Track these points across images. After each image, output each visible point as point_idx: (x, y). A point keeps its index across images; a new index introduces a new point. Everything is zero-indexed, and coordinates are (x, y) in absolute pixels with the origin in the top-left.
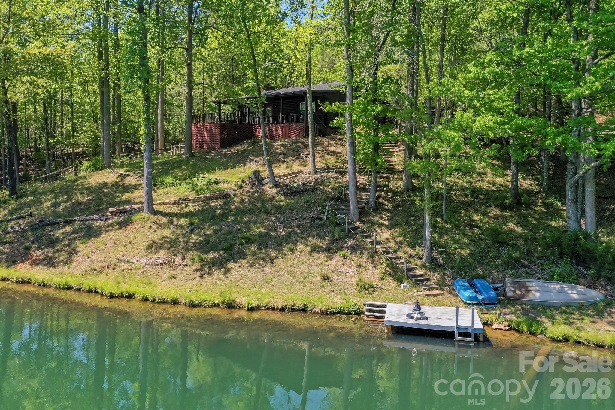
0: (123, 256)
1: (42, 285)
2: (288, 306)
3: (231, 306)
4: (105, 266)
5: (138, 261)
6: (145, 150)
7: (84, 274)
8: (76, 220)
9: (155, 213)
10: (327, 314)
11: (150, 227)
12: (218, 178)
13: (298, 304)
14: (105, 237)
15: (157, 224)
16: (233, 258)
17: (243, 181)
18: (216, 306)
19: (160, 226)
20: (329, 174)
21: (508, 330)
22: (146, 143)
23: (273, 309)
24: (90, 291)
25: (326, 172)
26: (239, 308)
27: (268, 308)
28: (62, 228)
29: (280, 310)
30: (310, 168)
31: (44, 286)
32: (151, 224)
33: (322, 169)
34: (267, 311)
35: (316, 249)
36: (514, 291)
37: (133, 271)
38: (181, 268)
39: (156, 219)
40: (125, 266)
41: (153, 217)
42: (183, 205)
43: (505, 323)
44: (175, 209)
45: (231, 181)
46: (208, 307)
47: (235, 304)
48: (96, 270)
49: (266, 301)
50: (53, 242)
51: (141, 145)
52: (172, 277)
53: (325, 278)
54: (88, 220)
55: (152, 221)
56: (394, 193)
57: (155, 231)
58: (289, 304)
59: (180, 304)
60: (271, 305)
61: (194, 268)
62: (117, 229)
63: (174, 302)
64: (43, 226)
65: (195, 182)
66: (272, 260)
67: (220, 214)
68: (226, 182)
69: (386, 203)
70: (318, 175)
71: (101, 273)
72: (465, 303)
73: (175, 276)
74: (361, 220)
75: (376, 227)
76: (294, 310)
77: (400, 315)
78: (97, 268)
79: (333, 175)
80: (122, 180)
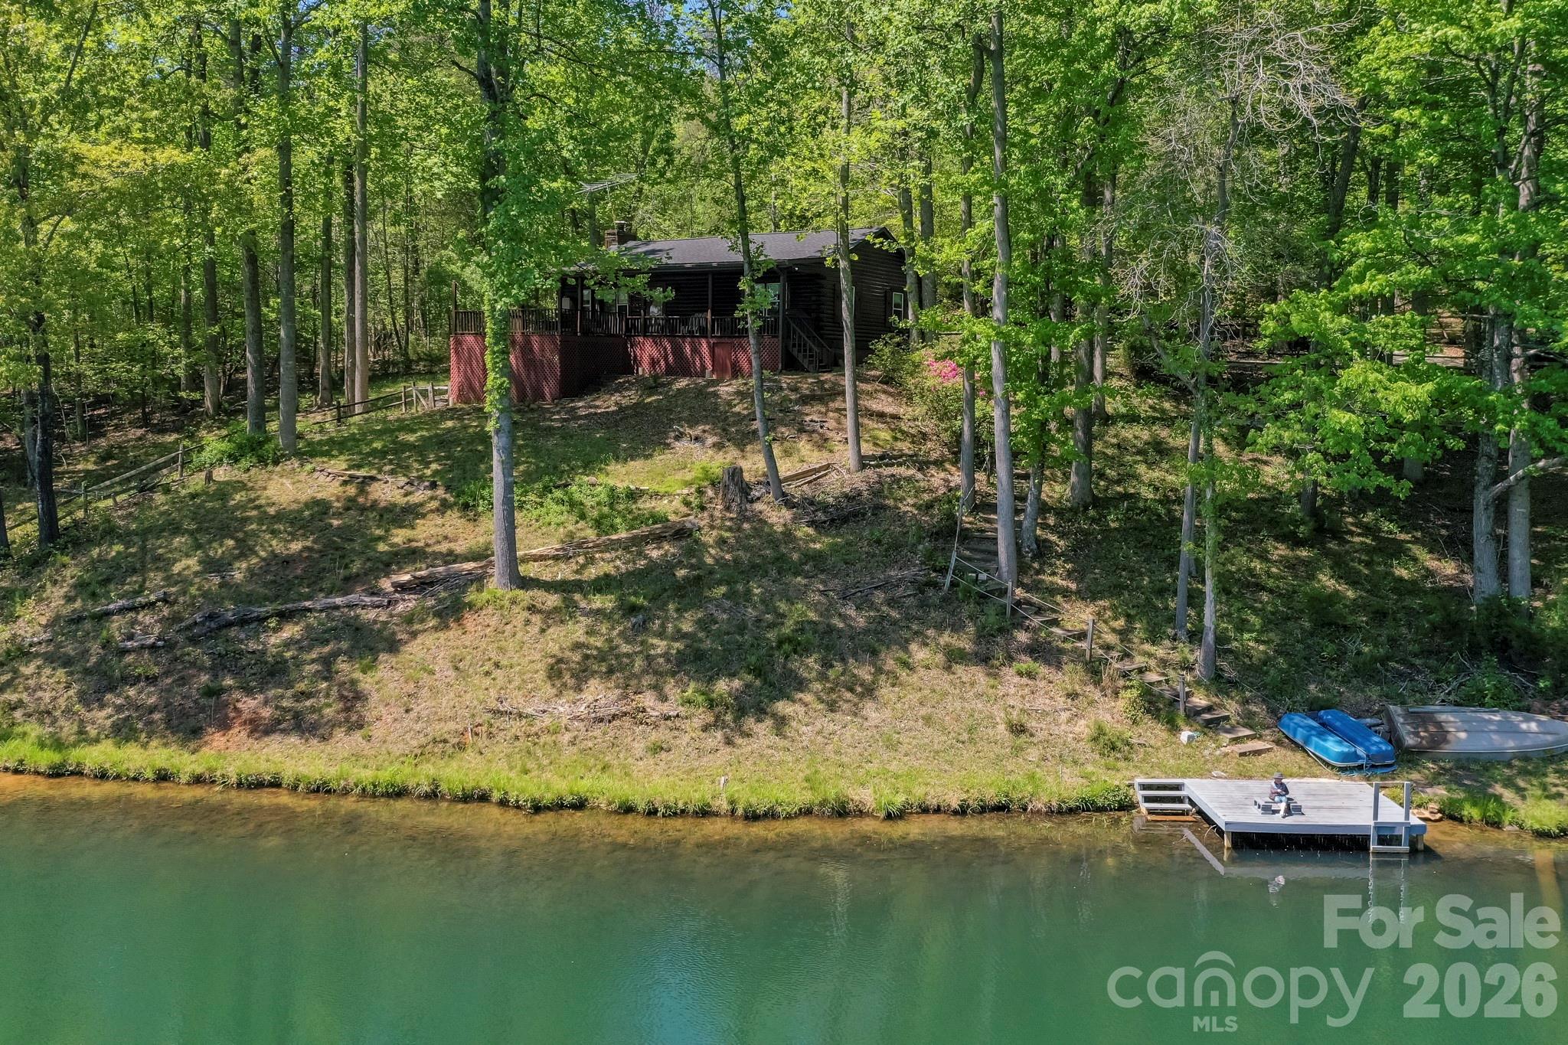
0: (500, 700)
1: (321, 789)
2: (971, 802)
3: (842, 811)
4: (466, 729)
5: (544, 712)
6: (497, 432)
7: (421, 755)
8: (309, 610)
9: (526, 583)
10: (1060, 812)
11: (528, 622)
12: (632, 487)
13: (992, 796)
14: (415, 650)
15: (540, 612)
16: (780, 690)
17: (700, 492)
18: (807, 812)
19: (551, 616)
20: (894, 470)
21: (1440, 820)
22: (501, 411)
23: (938, 810)
24: (466, 798)
25: (887, 465)
26: (861, 814)
27: (925, 810)
28: (276, 630)
29: (955, 813)
30: (845, 455)
31: (328, 792)
32: (526, 614)
33: (873, 457)
34: (924, 817)
35: (954, 657)
36: (1417, 734)
37: (545, 738)
38: (669, 722)
39: (532, 598)
40: (516, 727)
41: (525, 596)
42: (581, 560)
43: (1431, 805)
44: (564, 572)
45: (667, 494)
46: (789, 817)
47: (851, 806)
48: (445, 741)
49: (920, 792)
50: (275, 672)
51: (487, 417)
52: (657, 749)
53: (1018, 729)
54: (337, 608)
55: (525, 604)
56: (1059, 513)
57: (543, 631)
58: (973, 798)
59: (716, 814)
60: (933, 802)
61: (697, 722)
62: (436, 629)
63: (705, 813)
64: (220, 628)
65: (577, 496)
66: (869, 691)
67: (685, 578)
68: (656, 495)
69: (1054, 538)
70: (869, 472)
71: (461, 747)
72: (1333, 767)
73: (665, 746)
74: (1020, 584)
75: (1059, 598)
76: (984, 809)
77: (1239, 806)
78: (446, 736)
79: (902, 471)
80: (362, 491)
